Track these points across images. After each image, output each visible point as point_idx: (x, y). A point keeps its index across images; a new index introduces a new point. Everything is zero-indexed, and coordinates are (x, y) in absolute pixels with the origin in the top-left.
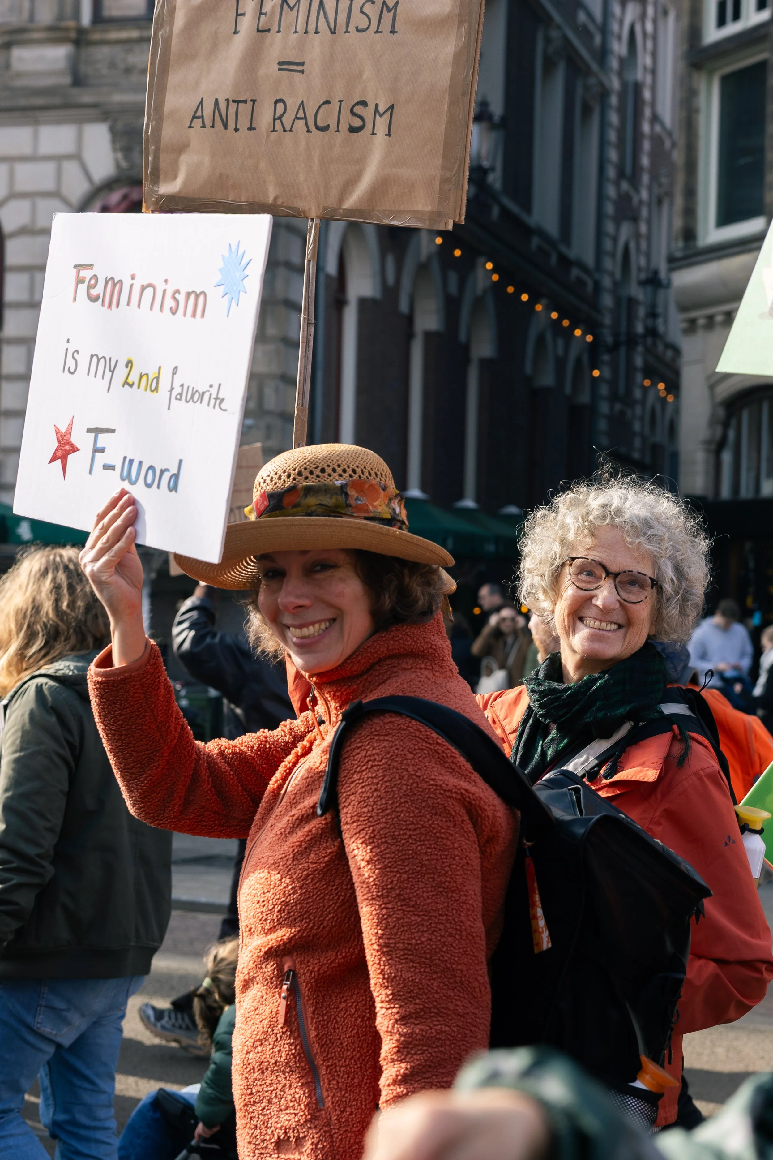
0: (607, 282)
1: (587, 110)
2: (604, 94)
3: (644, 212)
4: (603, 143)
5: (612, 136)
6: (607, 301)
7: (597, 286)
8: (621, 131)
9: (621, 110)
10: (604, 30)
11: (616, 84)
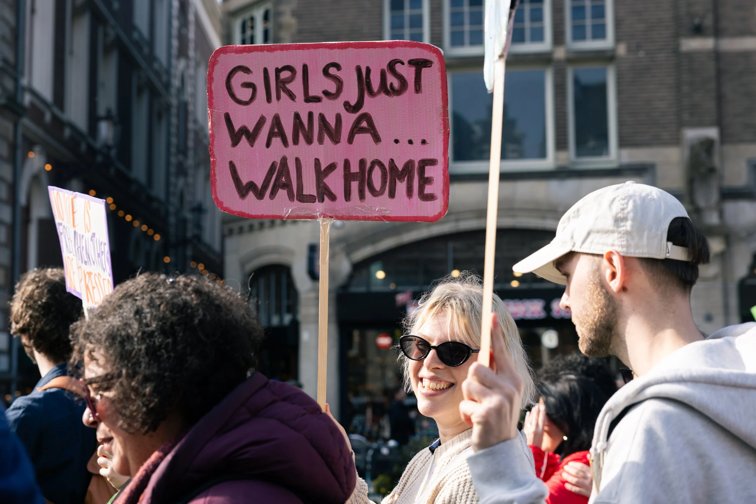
0: (172, 209)
1: (160, 116)
2: (168, 107)
3: (191, 172)
4: (169, 134)
5: (173, 130)
6: (172, 220)
7: (167, 213)
8: (178, 127)
9: (178, 116)
10: (168, 72)
11: (174, 101)
